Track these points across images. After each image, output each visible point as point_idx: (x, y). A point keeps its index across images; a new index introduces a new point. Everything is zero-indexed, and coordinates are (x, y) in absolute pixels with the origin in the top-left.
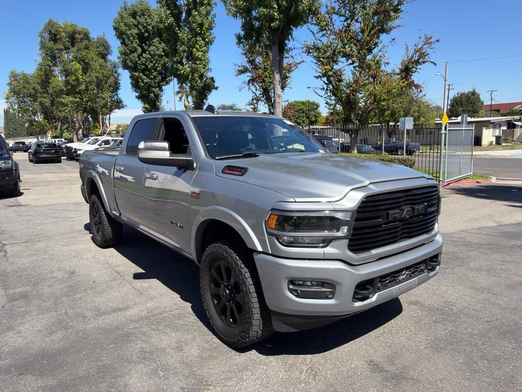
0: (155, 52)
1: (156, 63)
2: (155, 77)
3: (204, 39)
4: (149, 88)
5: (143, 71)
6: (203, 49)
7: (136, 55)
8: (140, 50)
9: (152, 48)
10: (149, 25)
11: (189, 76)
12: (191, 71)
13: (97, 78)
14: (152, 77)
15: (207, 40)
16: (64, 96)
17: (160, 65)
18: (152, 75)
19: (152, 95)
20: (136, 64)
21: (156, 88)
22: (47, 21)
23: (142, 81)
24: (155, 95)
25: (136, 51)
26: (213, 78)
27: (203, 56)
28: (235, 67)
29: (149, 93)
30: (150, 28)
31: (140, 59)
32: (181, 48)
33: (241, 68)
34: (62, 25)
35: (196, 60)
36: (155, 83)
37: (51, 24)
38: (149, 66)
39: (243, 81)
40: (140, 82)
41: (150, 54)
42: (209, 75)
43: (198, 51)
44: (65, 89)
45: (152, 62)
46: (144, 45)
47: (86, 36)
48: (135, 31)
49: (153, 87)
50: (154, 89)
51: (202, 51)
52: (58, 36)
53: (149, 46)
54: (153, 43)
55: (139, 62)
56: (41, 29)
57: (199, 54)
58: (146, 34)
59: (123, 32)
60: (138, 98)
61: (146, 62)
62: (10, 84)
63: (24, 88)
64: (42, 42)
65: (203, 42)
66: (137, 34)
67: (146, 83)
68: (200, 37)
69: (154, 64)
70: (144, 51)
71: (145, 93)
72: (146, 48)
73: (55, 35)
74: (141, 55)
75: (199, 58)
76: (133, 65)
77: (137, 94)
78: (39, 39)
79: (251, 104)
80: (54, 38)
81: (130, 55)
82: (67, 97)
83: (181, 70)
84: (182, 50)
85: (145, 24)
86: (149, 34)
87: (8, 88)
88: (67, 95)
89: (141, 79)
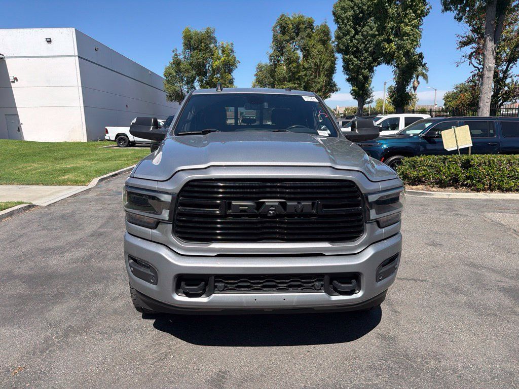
0: (367, 32)
1: (368, 44)
2: (366, 58)
3: (415, 12)
4: (358, 70)
5: (354, 53)
6: (413, 22)
7: (348, 37)
8: (353, 32)
9: (366, 28)
10: (364, 5)
11: (395, 54)
12: (398, 48)
13: (315, 64)
14: (363, 58)
15: (419, 12)
16: (286, 82)
17: (372, 45)
18: (363, 56)
19: (361, 77)
20: (347, 46)
21: (365, 69)
22: (279, 17)
23: (353, 64)
24: (363, 76)
25: (349, 34)
26: (421, 54)
27: (412, 30)
28: (457, 39)
29: (358, 75)
30: (365, 8)
31: (352, 41)
32: (389, 25)
33: (464, 39)
34: (292, 18)
35: (404, 35)
36: (365, 65)
37: (282, 18)
38: (360, 48)
39: (463, 54)
40: (350, 64)
41: (363, 35)
42: (418, 50)
43: (406, 25)
44: (287, 76)
45: (364, 43)
46: (357, 26)
47: (310, 25)
48: (350, 13)
49: (362, 69)
50: (363, 71)
51: (411, 25)
52: (286, 29)
53: (363, 27)
54: (367, 23)
55: (351, 44)
56: (274, 24)
57: (408, 29)
58: (361, 15)
59: (339, 16)
60: (348, 80)
61: (358, 43)
62: (256, 75)
63: (266, 77)
64: (274, 35)
65: (414, 15)
66: (352, 16)
67: (356, 65)
68: (411, 9)
69: (366, 45)
70: (357, 33)
71: (354, 75)
72: (359, 29)
73: (285, 28)
74: (354, 37)
75: (407, 33)
76: (344, 48)
77: (347, 77)
78: (272, 33)
79: (471, 81)
80: (284, 30)
81: (343, 38)
82: (288, 83)
83: (387, 48)
84: (390, 27)
85: (361, 5)
86: (364, 15)
87: (255, 78)
88: (289, 82)
89: (351, 61)
